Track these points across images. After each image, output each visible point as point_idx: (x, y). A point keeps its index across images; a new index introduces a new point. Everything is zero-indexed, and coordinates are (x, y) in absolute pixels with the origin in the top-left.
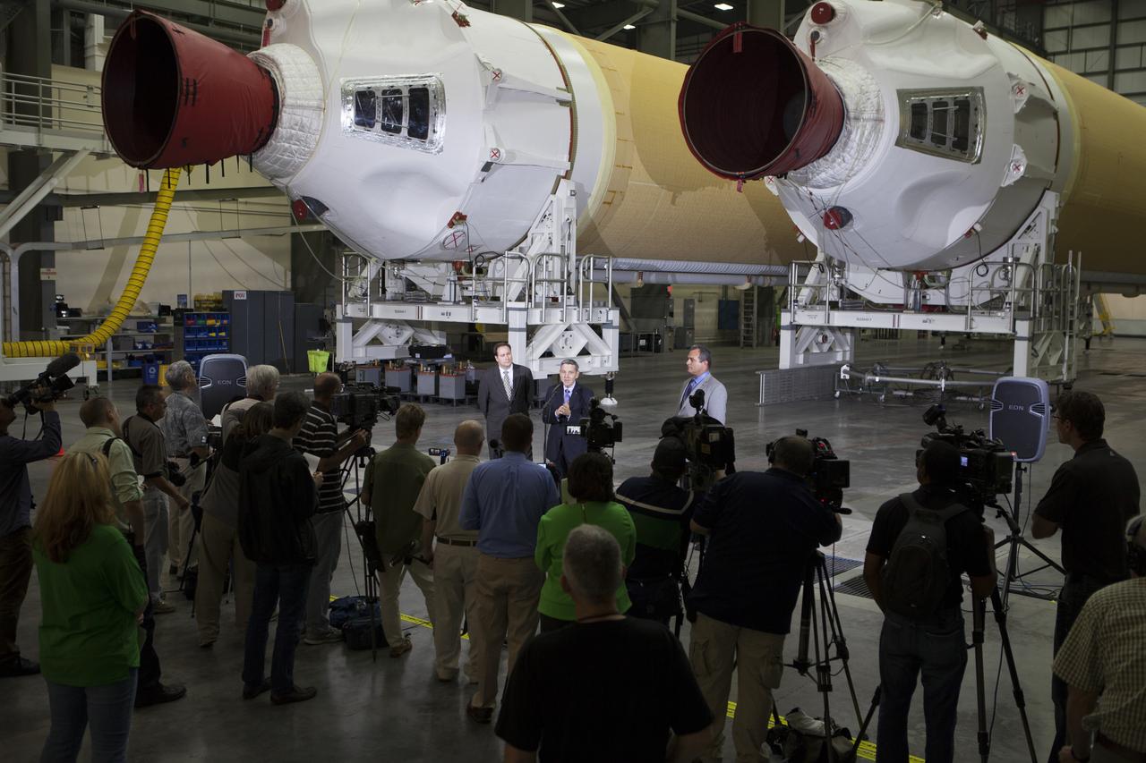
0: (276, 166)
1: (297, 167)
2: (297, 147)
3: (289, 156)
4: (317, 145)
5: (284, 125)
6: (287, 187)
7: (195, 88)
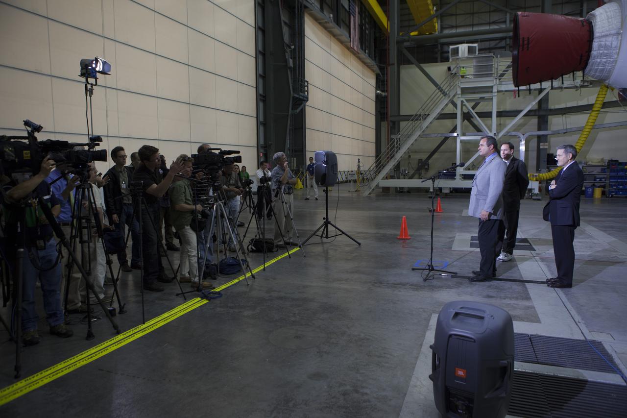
0: (597, 74)
1: (610, 72)
2: (605, 60)
3: (602, 66)
4: (618, 56)
5: (595, 49)
6: (609, 84)
7: (528, 41)
